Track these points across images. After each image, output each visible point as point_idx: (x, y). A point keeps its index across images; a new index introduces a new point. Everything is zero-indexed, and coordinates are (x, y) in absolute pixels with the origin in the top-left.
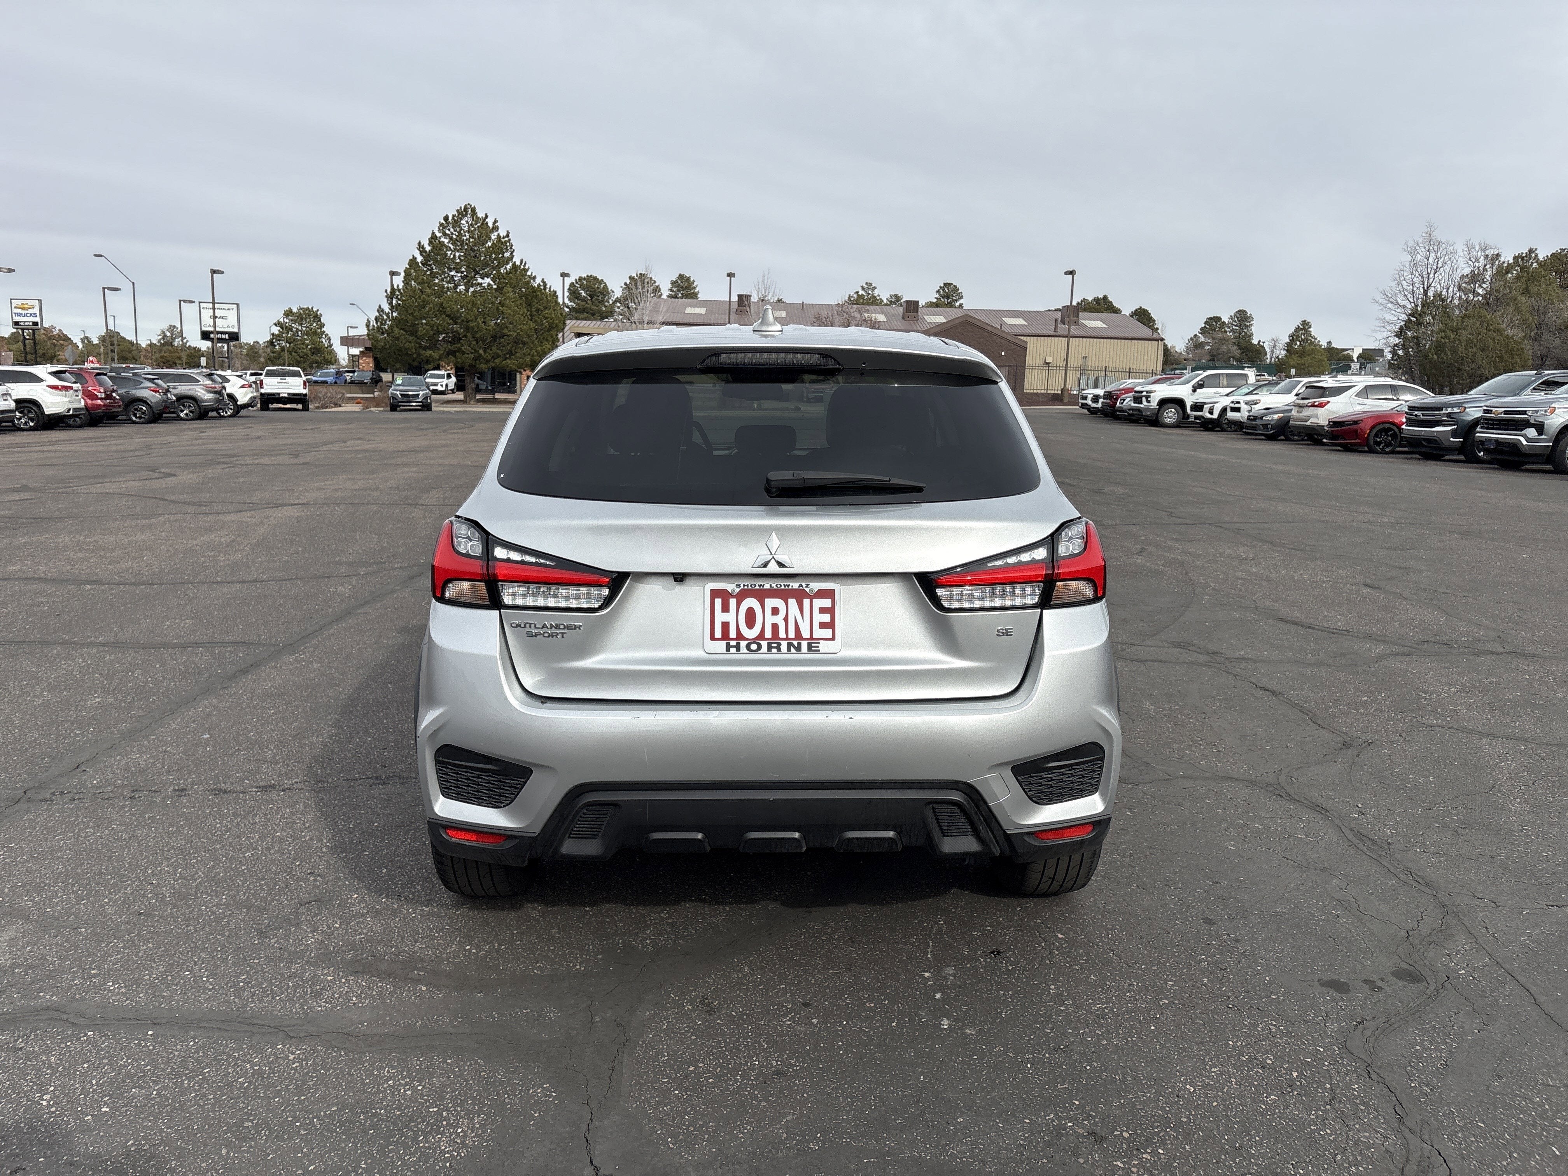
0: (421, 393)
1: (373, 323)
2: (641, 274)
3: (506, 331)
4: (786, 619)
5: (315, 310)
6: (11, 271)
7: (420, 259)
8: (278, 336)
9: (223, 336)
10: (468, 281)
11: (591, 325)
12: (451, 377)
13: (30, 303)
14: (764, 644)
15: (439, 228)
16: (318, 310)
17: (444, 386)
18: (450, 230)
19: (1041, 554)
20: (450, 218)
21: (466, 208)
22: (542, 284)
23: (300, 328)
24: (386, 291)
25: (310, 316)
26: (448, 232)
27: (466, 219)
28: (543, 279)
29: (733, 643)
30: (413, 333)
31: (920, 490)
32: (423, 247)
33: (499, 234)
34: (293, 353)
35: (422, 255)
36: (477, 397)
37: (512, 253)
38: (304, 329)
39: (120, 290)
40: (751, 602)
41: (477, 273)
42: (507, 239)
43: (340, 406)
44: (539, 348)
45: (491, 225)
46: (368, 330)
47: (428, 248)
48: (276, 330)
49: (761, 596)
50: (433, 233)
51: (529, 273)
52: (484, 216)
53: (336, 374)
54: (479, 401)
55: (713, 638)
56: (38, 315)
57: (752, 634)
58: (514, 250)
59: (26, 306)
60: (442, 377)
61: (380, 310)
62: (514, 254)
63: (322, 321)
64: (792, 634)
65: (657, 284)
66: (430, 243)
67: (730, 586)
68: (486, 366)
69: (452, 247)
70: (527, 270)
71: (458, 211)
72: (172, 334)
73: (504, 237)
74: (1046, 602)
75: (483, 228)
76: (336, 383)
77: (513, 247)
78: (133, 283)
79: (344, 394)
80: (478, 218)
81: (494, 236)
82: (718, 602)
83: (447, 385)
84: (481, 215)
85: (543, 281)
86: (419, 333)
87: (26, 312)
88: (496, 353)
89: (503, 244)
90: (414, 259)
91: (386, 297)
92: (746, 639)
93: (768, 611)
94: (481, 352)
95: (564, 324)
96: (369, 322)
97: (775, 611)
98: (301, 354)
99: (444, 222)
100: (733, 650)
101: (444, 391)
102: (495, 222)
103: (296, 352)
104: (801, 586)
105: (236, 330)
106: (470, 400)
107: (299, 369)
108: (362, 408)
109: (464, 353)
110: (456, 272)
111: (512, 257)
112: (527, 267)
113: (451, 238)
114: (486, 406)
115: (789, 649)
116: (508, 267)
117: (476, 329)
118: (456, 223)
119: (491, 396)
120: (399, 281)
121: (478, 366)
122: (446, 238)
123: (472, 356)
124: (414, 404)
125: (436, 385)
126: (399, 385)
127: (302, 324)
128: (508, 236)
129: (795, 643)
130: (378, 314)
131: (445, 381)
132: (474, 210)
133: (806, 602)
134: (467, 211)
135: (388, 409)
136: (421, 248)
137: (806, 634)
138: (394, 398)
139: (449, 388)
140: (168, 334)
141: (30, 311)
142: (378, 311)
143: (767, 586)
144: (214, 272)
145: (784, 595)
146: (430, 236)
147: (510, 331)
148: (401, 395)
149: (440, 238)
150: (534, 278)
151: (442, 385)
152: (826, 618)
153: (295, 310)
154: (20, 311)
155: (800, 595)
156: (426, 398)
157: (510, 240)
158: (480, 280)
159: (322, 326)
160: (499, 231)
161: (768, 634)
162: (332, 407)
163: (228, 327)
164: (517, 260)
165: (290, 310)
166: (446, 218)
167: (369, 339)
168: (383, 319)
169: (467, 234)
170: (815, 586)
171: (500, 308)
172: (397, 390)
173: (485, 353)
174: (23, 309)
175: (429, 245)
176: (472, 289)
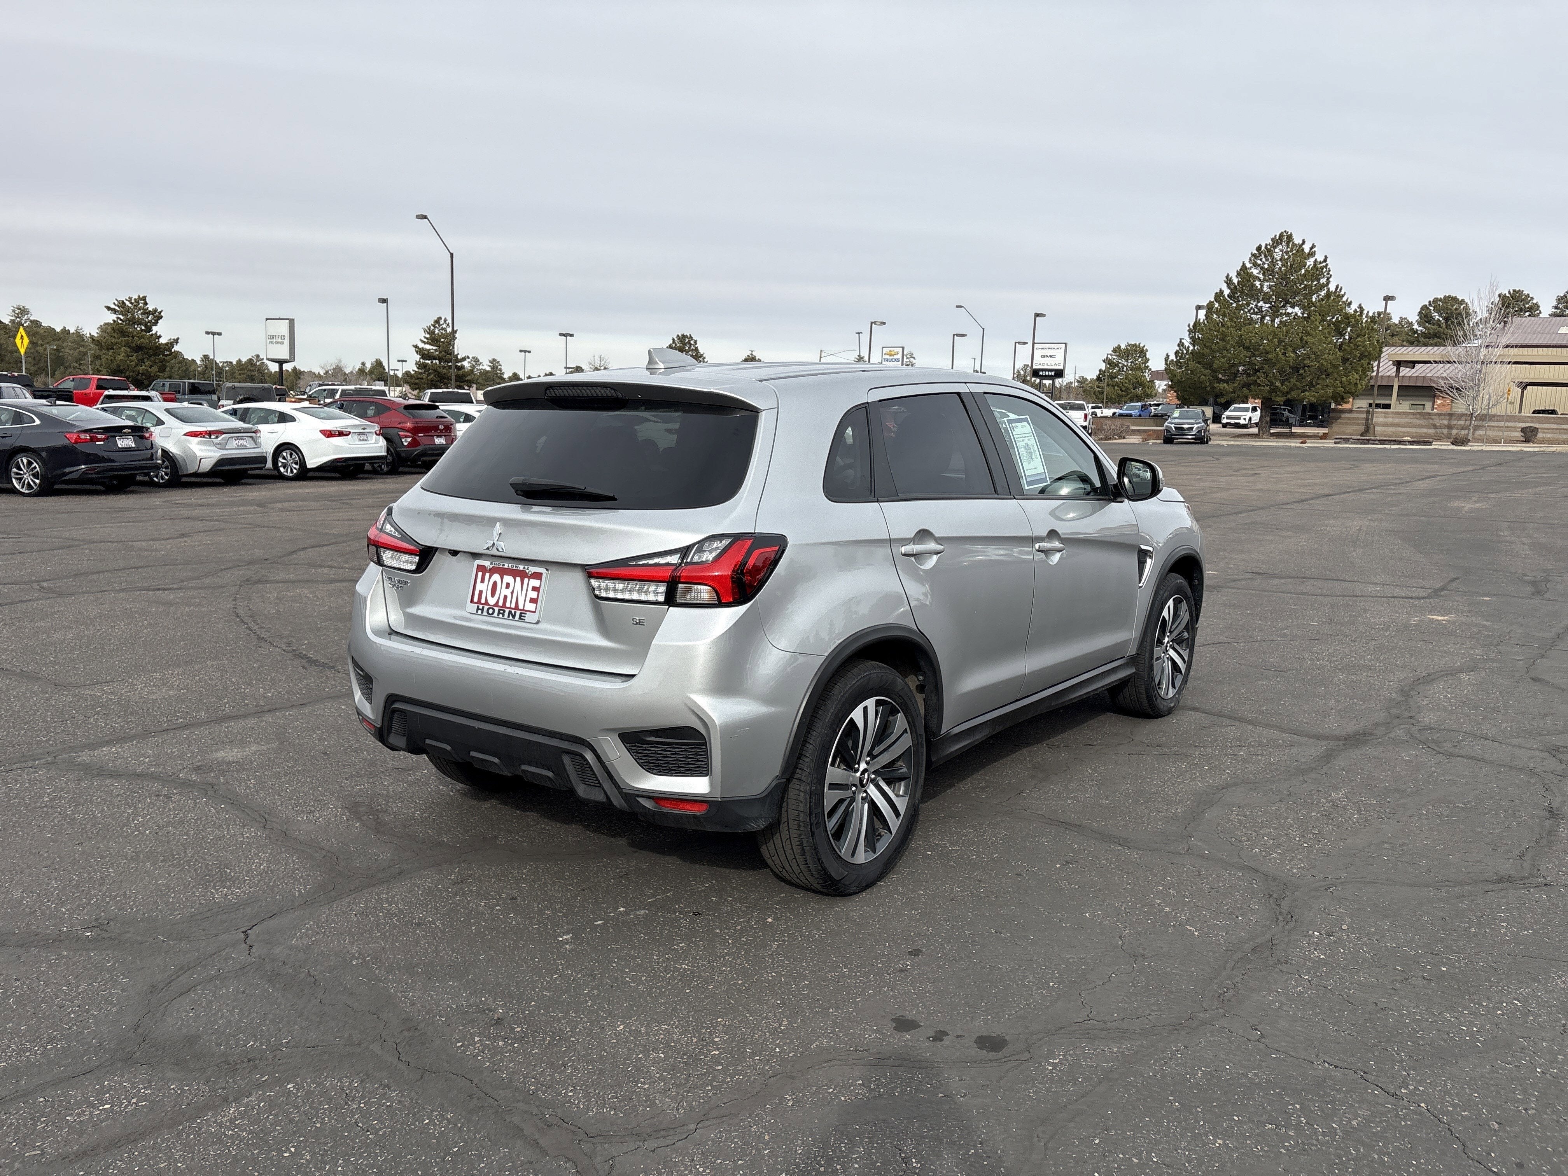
0: (1196, 426)
1: (1172, 357)
2: (1514, 291)
3: (1307, 362)
4: (512, 593)
5: (1142, 345)
6: (883, 323)
7: (1227, 292)
8: (1104, 372)
9: (1050, 373)
10: (1275, 311)
11: (1432, 352)
12: (1256, 411)
13: (896, 350)
14: (496, 609)
15: (1250, 259)
16: (1144, 346)
17: (1247, 420)
18: (1262, 261)
19: (674, 559)
20: (1263, 248)
21: (1281, 235)
22: (1358, 310)
23: (1126, 364)
24: (1189, 326)
25: (1137, 352)
26: (1259, 262)
27: (1280, 247)
28: (1360, 305)
29: (481, 607)
30: (1209, 366)
31: (613, 499)
32: (1231, 280)
33: (1316, 260)
34: (1116, 388)
35: (1229, 287)
36: (1272, 431)
37: (1328, 279)
38: (1129, 364)
39: (966, 335)
40: (496, 577)
41: (1287, 302)
42: (1324, 264)
43: (1124, 438)
44: (1344, 379)
45: (1307, 250)
46: (1166, 364)
47: (1235, 281)
48: (1103, 366)
49: (503, 572)
50: (1244, 264)
51: (1344, 299)
52: (1301, 242)
53: (1142, 407)
54: (1273, 435)
55: (472, 601)
56: (901, 360)
57: (492, 601)
58: (1331, 276)
59: (893, 353)
60: (1246, 410)
61: (1181, 344)
62: (1331, 279)
63: (1148, 357)
64: (513, 606)
65: (1534, 301)
66: (1238, 274)
67: (487, 564)
68: (1281, 399)
69: (1261, 276)
70: (1343, 296)
71: (1272, 239)
72: (1025, 373)
73: (1320, 263)
74: (670, 600)
75: (1299, 254)
76: (1140, 415)
77: (1331, 273)
78: (983, 329)
79: (1129, 426)
80: (1294, 245)
81: (1310, 262)
82: (480, 574)
83: (1250, 419)
84: (1297, 240)
85: (1360, 307)
86: (1215, 366)
87: (892, 357)
88: (1294, 385)
89: (1320, 270)
90: (1221, 292)
91: (1189, 331)
92: (489, 605)
93: (504, 585)
94: (1278, 384)
95: (1381, 352)
96: (1168, 356)
97: (508, 586)
98: (1124, 389)
99: (1256, 252)
100: (480, 612)
101: (1247, 424)
102: (1313, 246)
103: (1118, 386)
104: (524, 568)
105: (1061, 367)
106: (1263, 434)
107: (1084, 403)
108: (1141, 440)
109: (1259, 385)
110: (1265, 303)
111: (1328, 282)
112: (1342, 293)
113: (1262, 268)
114: (1279, 440)
115: (509, 617)
116: (1323, 293)
117: (1274, 361)
118: (1269, 252)
119: (1287, 430)
120: (1202, 314)
121: (1273, 398)
122: (1256, 269)
123: (1268, 388)
124: (1190, 437)
125: (1239, 418)
126: (1175, 418)
127: (1128, 359)
128: (1325, 261)
129: (513, 611)
130: (1178, 349)
131: (1249, 414)
132: (1290, 237)
133: (526, 580)
134: (1285, 238)
135: (1162, 441)
136: (1229, 281)
137: (521, 607)
138: (1168, 431)
139: (1252, 422)
140: (1022, 373)
141: (896, 357)
142: (1179, 345)
143: (506, 566)
144: (1037, 315)
145: (514, 573)
146: (1239, 269)
147: (1312, 361)
148: (1175, 427)
149: (1250, 269)
150: (1350, 303)
151: (1245, 419)
152: (534, 595)
153: (1123, 347)
154: (887, 357)
155: (523, 575)
156: (1200, 431)
157: (1327, 265)
158: (1290, 310)
159: (1147, 361)
160: (1316, 257)
161: (501, 604)
162: (1116, 439)
163: (1056, 364)
164: (1332, 288)
165: (1119, 347)
166: (1259, 248)
167: (1166, 373)
168: (1183, 353)
169: (1279, 262)
170: (533, 569)
171: (1304, 337)
172: (1172, 423)
173: (1282, 385)
174: (890, 355)
175: (1237, 277)
176: (1277, 321)
